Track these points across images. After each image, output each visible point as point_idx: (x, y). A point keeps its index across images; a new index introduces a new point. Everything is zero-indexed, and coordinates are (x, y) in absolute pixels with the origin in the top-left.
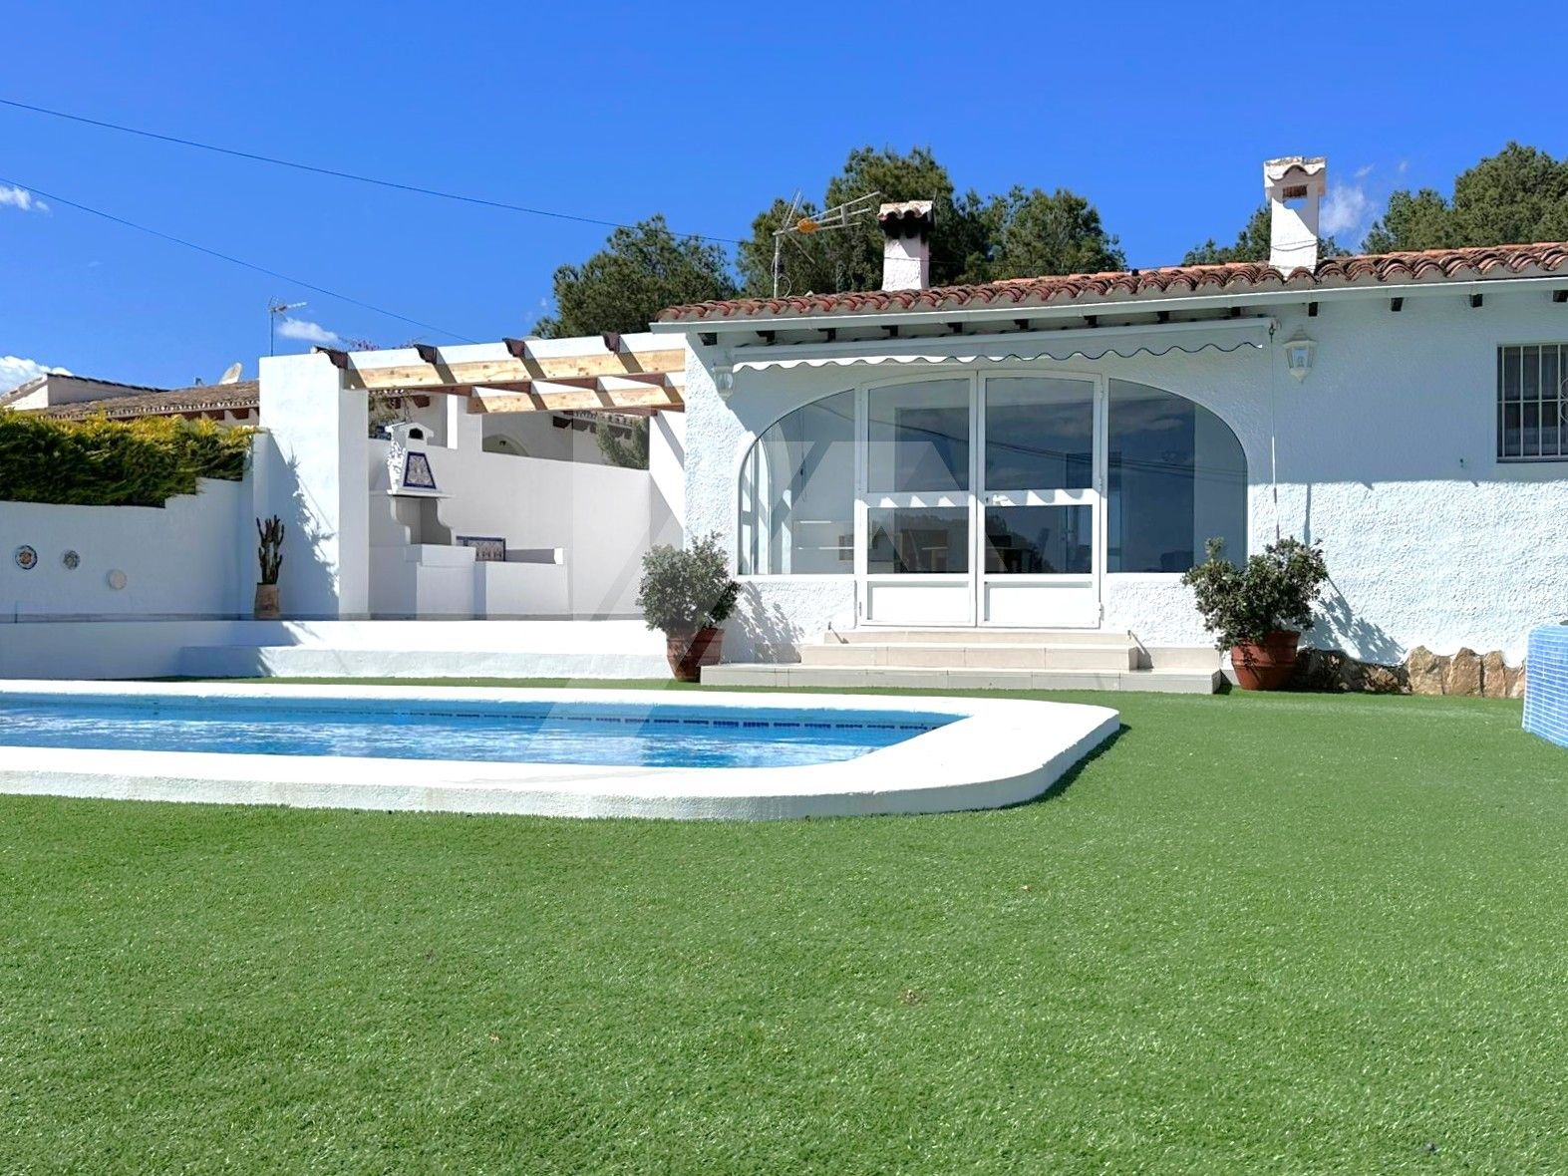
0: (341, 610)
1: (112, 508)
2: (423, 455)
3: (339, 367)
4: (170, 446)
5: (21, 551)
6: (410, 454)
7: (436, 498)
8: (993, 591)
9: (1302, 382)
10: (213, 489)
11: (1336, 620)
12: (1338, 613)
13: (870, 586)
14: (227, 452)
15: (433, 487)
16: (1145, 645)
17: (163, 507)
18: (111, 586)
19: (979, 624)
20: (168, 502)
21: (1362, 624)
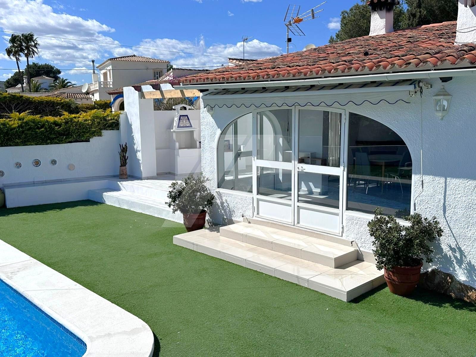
0: (144, 175)
1: (69, 144)
2: (187, 116)
3: (138, 91)
4: (90, 121)
5: (35, 161)
6: (180, 116)
7: (193, 131)
8: (301, 210)
9: (442, 119)
10: (107, 134)
11: (456, 258)
12: (458, 255)
13: (258, 200)
14: (111, 121)
15: (191, 127)
16: (361, 249)
17: (89, 141)
18: (70, 169)
19: (295, 225)
20: (91, 139)
21: (469, 263)
